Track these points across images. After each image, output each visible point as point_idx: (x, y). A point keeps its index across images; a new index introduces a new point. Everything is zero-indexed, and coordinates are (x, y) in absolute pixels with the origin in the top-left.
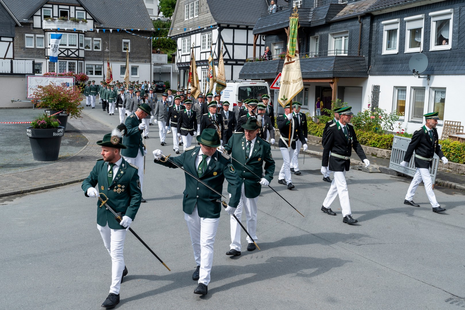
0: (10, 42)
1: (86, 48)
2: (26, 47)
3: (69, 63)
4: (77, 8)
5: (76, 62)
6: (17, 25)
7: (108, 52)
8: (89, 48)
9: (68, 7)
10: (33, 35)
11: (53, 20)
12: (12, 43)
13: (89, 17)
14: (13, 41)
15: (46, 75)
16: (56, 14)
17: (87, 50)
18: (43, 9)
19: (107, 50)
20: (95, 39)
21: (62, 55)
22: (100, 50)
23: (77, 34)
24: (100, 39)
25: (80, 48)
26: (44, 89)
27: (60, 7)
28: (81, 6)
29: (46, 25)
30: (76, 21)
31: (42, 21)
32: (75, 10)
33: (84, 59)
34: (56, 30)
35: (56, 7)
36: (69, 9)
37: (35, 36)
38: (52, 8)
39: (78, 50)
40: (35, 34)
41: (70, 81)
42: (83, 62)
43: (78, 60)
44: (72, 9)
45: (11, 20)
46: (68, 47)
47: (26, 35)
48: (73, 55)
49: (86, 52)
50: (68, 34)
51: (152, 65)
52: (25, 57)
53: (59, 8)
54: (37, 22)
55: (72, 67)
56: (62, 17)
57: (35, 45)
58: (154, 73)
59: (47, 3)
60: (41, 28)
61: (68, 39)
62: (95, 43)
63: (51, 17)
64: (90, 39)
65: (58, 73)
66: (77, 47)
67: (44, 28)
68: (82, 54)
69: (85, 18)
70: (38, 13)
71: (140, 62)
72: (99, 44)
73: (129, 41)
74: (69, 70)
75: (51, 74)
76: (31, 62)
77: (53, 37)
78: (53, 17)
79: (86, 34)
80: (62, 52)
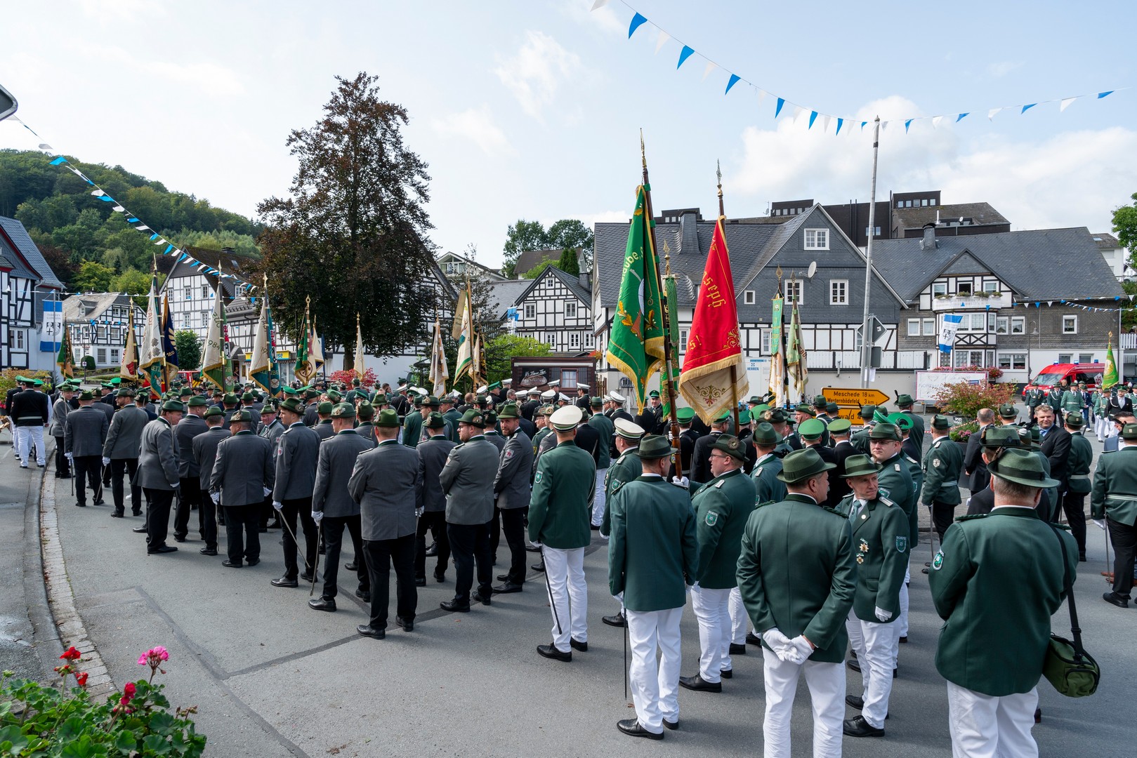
0: (893, 330)
1: (998, 331)
2: (909, 335)
3: (972, 354)
4: (985, 278)
5: (983, 351)
6: (903, 308)
7: (1037, 336)
8: (1004, 331)
9: (971, 279)
10: (918, 320)
11: (948, 297)
12: (895, 331)
13: (1004, 287)
14: (897, 328)
15: (937, 370)
16: (952, 289)
17: (1001, 334)
18: (933, 285)
19: (1035, 333)
20: (1013, 318)
21: (962, 343)
22: (1023, 333)
23: (985, 314)
24: (1023, 318)
25: (990, 332)
26: (953, 388)
27: (959, 279)
28: (992, 274)
29: (938, 305)
30: (983, 295)
31: (931, 301)
32: (983, 281)
33: (995, 347)
34: (953, 311)
35: (952, 281)
36: (973, 281)
37: (921, 321)
38: (948, 282)
39: (987, 334)
40: (922, 318)
41: (981, 377)
42: (994, 351)
43: (986, 349)
44: (978, 280)
45: (895, 302)
46: (970, 331)
47: (910, 320)
48: (979, 343)
49: (998, 337)
50: (970, 314)
51: (1122, 353)
52: (907, 348)
53: (957, 282)
54: (925, 302)
55: (976, 358)
56: (963, 293)
57: (921, 332)
58: (1124, 364)
59: (939, 277)
60: (931, 309)
61: (969, 321)
62: (1014, 324)
63: (946, 293)
64: (1007, 318)
65: (955, 367)
66: (985, 331)
67: (935, 308)
68: (992, 340)
69: (998, 291)
70: (927, 290)
71: (1096, 347)
72: (1021, 326)
73: (1075, 317)
74: (972, 362)
75: (944, 368)
76: (922, 353)
77: (947, 319)
78: (948, 293)
79: (998, 312)
80: (961, 339)
